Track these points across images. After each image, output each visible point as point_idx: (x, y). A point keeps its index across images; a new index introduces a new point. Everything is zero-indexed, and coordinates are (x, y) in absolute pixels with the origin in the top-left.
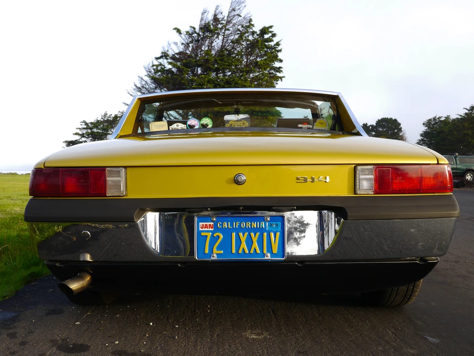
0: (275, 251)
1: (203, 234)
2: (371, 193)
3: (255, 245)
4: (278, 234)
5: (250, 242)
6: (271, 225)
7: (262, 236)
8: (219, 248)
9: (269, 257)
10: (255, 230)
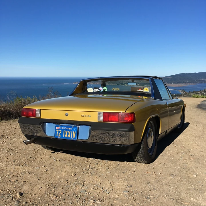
0: (74, 137)
1: (57, 130)
2: (102, 121)
3: (69, 135)
4: (75, 132)
5: (68, 134)
6: (74, 129)
7: (71, 132)
8: (60, 135)
9: (72, 139)
10: (69, 130)
